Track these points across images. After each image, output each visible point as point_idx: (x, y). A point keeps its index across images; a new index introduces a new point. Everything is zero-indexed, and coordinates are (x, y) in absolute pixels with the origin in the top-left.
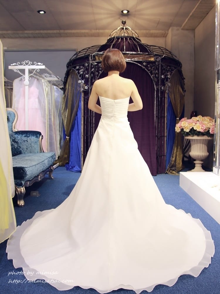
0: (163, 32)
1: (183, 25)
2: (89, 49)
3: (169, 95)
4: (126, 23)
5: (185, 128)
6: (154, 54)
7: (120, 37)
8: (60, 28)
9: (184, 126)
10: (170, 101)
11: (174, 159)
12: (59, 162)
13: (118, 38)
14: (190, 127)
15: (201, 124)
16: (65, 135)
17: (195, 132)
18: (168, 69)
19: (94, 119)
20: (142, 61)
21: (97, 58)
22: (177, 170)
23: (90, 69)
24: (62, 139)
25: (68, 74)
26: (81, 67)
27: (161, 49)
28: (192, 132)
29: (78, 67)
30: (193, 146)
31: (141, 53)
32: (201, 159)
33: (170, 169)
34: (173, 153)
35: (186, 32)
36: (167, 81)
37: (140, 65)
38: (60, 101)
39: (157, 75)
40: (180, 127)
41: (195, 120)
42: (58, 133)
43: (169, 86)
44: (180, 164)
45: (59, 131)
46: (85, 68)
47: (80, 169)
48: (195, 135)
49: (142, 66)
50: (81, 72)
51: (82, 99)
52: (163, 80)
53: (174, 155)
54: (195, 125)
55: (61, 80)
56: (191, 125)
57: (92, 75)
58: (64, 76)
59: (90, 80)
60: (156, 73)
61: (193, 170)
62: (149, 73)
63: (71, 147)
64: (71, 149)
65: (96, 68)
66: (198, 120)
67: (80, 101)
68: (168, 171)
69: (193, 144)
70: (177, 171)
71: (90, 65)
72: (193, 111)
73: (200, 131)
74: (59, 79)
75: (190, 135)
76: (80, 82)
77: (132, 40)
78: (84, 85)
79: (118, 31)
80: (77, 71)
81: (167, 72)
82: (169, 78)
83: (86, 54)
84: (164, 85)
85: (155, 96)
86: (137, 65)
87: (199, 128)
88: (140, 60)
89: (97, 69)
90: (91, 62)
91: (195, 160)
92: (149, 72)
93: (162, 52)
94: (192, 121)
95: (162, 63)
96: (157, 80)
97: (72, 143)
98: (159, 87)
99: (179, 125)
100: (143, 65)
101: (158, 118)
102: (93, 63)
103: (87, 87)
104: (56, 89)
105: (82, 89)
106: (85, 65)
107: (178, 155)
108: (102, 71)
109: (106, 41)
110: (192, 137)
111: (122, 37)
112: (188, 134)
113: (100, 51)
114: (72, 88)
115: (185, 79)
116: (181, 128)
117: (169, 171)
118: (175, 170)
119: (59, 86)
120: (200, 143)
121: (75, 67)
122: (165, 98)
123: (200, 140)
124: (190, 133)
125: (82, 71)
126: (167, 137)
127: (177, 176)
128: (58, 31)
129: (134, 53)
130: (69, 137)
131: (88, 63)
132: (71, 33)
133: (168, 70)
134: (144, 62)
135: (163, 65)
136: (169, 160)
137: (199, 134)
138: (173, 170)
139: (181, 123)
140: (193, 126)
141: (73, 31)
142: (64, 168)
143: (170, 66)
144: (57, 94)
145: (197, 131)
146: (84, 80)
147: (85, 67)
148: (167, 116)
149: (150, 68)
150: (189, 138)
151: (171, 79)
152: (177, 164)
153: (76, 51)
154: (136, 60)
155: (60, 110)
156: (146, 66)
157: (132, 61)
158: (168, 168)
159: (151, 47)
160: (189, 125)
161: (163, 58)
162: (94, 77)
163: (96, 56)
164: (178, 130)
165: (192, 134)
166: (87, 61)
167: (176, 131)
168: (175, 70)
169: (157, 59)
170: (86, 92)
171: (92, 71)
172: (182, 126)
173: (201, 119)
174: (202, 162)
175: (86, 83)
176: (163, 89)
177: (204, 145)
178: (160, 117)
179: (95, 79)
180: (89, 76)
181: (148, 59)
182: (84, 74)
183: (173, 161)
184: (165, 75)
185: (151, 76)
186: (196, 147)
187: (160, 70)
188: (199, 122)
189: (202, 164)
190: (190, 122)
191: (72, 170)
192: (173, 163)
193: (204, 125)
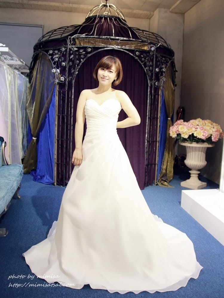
0: (148, 13)
1: (172, 8)
2: (67, 28)
3: (164, 92)
5: (183, 133)
6: (149, 42)
7: (103, 16)
9: (182, 132)
10: (164, 100)
13: (101, 18)
14: (189, 133)
15: (202, 130)
16: (31, 135)
17: (195, 138)
18: (163, 61)
19: (72, 120)
20: (134, 50)
22: (168, 179)
23: (68, 55)
24: (25, 137)
25: (35, 59)
26: (56, 52)
27: (155, 36)
28: (191, 138)
29: (51, 52)
30: (189, 154)
32: (199, 169)
33: (160, 180)
36: (162, 75)
37: (132, 55)
38: (23, 90)
39: (151, 68)
40: (176, 132)
41: (195, 124)
42: (20, 130)
43: (164, 82)
44: (171, 172)
45: (22, 128)
47: (52, 181)
48: (194, 142)
49: (134, 57)
50: (55, 58)
51: (57, 93)
52: (157, 74)
55: (25, 64)
56: (191, 131)
57: (71, 63)
59: (67, 69)
60: (151, 65)
62: (143, 66)
63: (39, 152)
64: (39, 154)
65: (77, 55)
66: (197, 124)
67: (53, 95)
68: (159, 181)
69: (190, 152)
70: (169, 181)
71: (68, 50)
73: (201, 138)
74: (23, 63)
75: (187, 141)
76: (55, 71)
77: (117, 21)
78: (60, 76)
80: (51, 57)
81: (162, 65)
82: (164, 72)
83: (63, 36)
84: (158, 79)
85: (149, 93)
86: (129, 54)
87: (200, 135)
88: (132, 49)
89: (77, 57)
90: (69, 47)
91: (190, 169)
92: (142, 64)
93: (156, 40)
94: (192, 126)
95: (156, 53)
96: (150, 74)
97: (41, 146)
98: (153, 82)
99: (175, 129)
100: (136, 54)
101: (150, 119)
102: (72, 47)
103: (63, 78)
104: (19, 76)
105: (57, 81)
106: (61, 49)
107: (169, 161)
108: (85, 59)
110: (191, 143)
111: (105, 16)
112: (185, 140)
113: (81, 33)
114: (42, 77)
115: (177, 71)
116: (178, 133)
117: (161, 182)
118: (166, 180)
119: (20, 70)
120: (199, 151)
121: (47, 51)
122: (158, 95)
123: (200, 147)
124: (188, 139)
125: (57, 58)
126: (160, 142)
129: (125, 38)
130: (36, 139)
131: (65, 47)
132: (37, 5)
133: (163, 62)
134: (137, 51)
135: (158, 55)
137: (199, 141)
138: (165, 181)
139: (178, 127)
140: (193, 132)
141: (40, 3)
143: (165, 57)
145: (197, 137)
146: (60, 69)
147: (61, 53)
148: (160, 118)
149: (143, 59)
150: (186, 144)
151: (166, 73)
152: (168, 172)
153: (42, 27)
154: (127, 48)
155: (23, 101)
156: (139, 56)
157: (122, 49)
158: (159, 178)
159: (145, 32)
160: (189, 130)
161: (159, 47)
162: (73, 66)
163: (76, 39)
164: (173, 135)
165: (190, 140)
166: (65, 45)
167: (171, 135)
168: (170, 62)
169: (151, 48)
170: (62, 85)
171: (70, 58)
172: (179, 130)
173: (201, 123)
174: (199, 172)
175: (63, 73)
176: (156, 85)
177: (203, 153)
178: (153, 118)
179: (74, 69)
180: (66, 64)
181: (142, 48)
182: (60, 61)
183: (164, 169)
184: (159, 67)
185: (144, 68)
186: (194, 155)
187: (154, 62)
188: (200, 127)
189: (199, 174)
190: (189, 127)
191: (41, 181)
192: (164, 171)
193: (206, 132)
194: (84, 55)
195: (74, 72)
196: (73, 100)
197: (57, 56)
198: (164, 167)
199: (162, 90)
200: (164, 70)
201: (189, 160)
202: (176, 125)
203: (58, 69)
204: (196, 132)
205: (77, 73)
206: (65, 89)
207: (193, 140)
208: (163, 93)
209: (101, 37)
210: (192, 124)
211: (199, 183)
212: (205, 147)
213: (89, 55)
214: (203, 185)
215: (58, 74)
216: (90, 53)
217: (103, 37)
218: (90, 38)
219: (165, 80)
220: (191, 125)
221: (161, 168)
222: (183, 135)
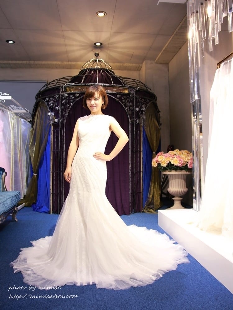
0: (137, 65)
1: (157, 59)
2: (59, 80)
4: (99, 55)
5: (163, 162)
6: (128, 87)
7: (93, 69)
8: (30, 59)
9: (161, 161)
10: (146, 135)
11: (151, 196)
12: (25, 202)
13: (91, 70)
15: (178, 158)
16: (32, 172)
17: (173, 167)
18: (142, 102)
20: (116, 93)
21: (68, 89)
22: (155, 207)
23: (60, 101)
24: (30, 176)
25: (36, 106)
26: (51, 99)
27: (136, 82)
28: (170, 166)
29: (47, 99)
30: (171, 181)
31: (115, 85)
32: (180, 195)
33: (147, 207)
34: (150, 190)
35: (160, 66)
36: (142, 113)
37: (114, 97)
38: (28, 135)
39: (131, 108)
40: (156, 162)
41: (172, 154)
42: (24, 170)
43: (144, 119)
44: (158, 201)
45: (26, 168)
46: (56, 100)
47: (48, 210)
48: (173, 170)
49: (116, 99)
50: (50, 103)
51: (52, 132)
52: (137, 113)
53: (151, 192)
54: (172, 160)
55: (29, 112)
56: (168, 160)
57: (63, 107)
58: (33, 108)
59: (60, 112)
60: (131, 105)
61: (172, 207)
62: (123, 106)
63: (39, 186)
64: (38, 188)
65: (67, 100)
66: (175, 154)
67: (49, 135)
68: (146, 209)
69: (171, 179)
70: (155, 209)
71: (61, 96)
72: (169, 146)
73: (178, 165)
74: (27, 111)
75: (167, 169)
76: (50, 114)
77: (105, 72)
78: (54, 118)
79: (90, 63)
80: (47, 103)
81: (142, 105)
82: (144, 111)
83: (56, 86)
84: (138, 117)
85: (130, 129)
86: (111, 97)
87: (176, 162)
88: (114, 92)
89: (67, 101)
90: (61, 93)
91: (174, 197)
92: (123, 104)
93: (136, 85)
94: (169, 155)
95: (136, 96)
96: (131, 113)
97: (40, 180)
98: (134, 120)
99: (156, 160)
100: (117, 97)
101: (133, 152)
102: (64, 94)
103: (57, 120)
104: (24, 122)
105: (52, 122)
106: (55, 96)
107: (155, 191)
108: (74, 103)
109: (79, 73)
110: (170, 171)
111: (95, 69)
112: (165, 169)
113: (71, 82)
114: (41, 121)
115: (160, 112)
116: (158, 163)
117: (147, 209)
118: (152, 208)
119: (27, 119)
120: (179, 178)
121: (44, 99)
122: (140, 131)
123: (179, 174)
125: (52, 103)
126: (144, 173)
127: (155, 214)
128: (28, 62)
129: (107, 84)
130: (36, 174)
131: (58, 95)
132: (42, 64)
134: (118, 94)
135: (138, 97)
136: (147, 197)
137: (177, 168)
139: (158, 158)
140: (170, 161)
141: (44, 62)
142: (31, 209)
143: (145, 99)
144: (24, 127)
145: (175, 165)
146: (54, 112)
148: (143, 151)
149: (124, 101)
150: (167, 173)
151: (146, 112)
152: (154, 201)
153: (46, 82)
154: (110, 92)
155: (27, 144)
156: (120, 99)
158: (145, 206)
159: (125, 79)
160: (166, 159)
163: (67, 87)
164: (155, 165)
166: (58, 92)
167: (153, 166)
168: (150, 103)
169: (131, 91)
170: (56, 125)
171: (62, 103)
172: (159, 160)
173: (178, 153)
174: (181, 199)
175: (56, 115)
176: (137, 122)
178: (135, 151)
179: (65, 111)
180: (59, 108)
181: (122, 91)
182: (54, 106)
183: (151, 198)
184: (139, 107)
185: (125, 108)
186: (174, 182)
187: (134, 103)
188: (177, 156)
189: (181, 201)
190: (167, 156)
191: (39, 211)
192: (151, 200)
193: (181, 159)
194: (73, 100)
196: (65, 137)
197: (52, 102)
199: (143, 127)
201: (171, 188)
202: (157, 156)
205: (67, 114)
206: (59, 129)
207: (172, 168)
208: (144, 129)
209: (87, 84)
212: (183, 174)
213: (77, 99)
216: (78, 97)
217: (89, 84)
218: (78, 85)
222: (162, 164)
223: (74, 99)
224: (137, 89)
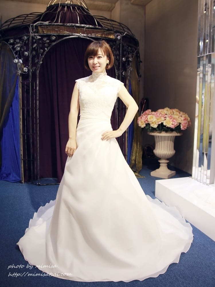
0: (109, 5)
2: (27, 16)
3: (131, 82)
5: (153, 123)
6: (115, 30)
7: (65, 5)
9: (151, 121)
13: (63, 6)
14: (158, 122)
15: (171, 119)
18: (129, 50)
19: (38, 113)
20: (101, 38)
21: (40, 29)
22: (138, 170)
23: (30, 44)
26: (18, 41)
28: (160, 127)
29: (12, 41)
30: (158, 143)
31: (100, 27)
32: (168, 158)
34: (133, 150)
36: (128, 64)
39: (118, 57)
40: (145, 122)
41: (164, 114)
44: (140, 162)
46: (24, 43)
48: (163, 131)
50: (17, 47)
51: (20, 84)
52: (124, 63)
53: (134, 153)
56: (160, 120)
57: (34, 53)
59: (30, 59)
60: (117, 54)
65: (40, 43)
66: (166, 113)
69: (159, 141)
71: (31, 39)
73: (171, 127)
76: (17, 62)
77: (80, 10)
78: (23, 66)
80: (11, 46)
81: (129, 54)
82: (131, 62)
83: (24, 24)
84: (125, 69)
87: (169, 123)
88: (98, 37)
89: (41, 45)
90: (32, 35)
91: (160, 159)
93: (122, 28)
94: (161, 115)
95: (123, 42)
96: (118, 63)
98: (120, 72)
99: (144, 119)
101: (119, 110)
102: (35, 36)
103: (26, 68)
105: (20, 72)
106: (22, 38)
107: (137, 152)
108: (49, 48)
109: (46, 9)
110: (160, 133)
111: (68, 5)
112: (154, 130)
115: (141, 62)
116: (147, 122)
120: (168, 140)
121: (7, 41)
122: (126, 85)
123: (168, 137)
124: (157, 129)
125: (19, 47)
126: (129, 133)
129: (91, 26)
131: (27, 36)
133: (129, 52)
135: (125, 44)
137: (168, 130)
139: (146, 117)
140: (162, 122)
143: (131, 47)
145: (167, 126)
147: (23, 41)
150: (156, 134)
152: (137, 162)
154: (93, 36)
157: (88, 37)
160: (158, 119)
161: (124, 36)
162: (37, 56)
163: (39, 26)
164: (142, 125)
165: (159, 130)
166: (27, 33)
167: (139, 125)
168: (135, 52)
169: (118, 37)
170: (25, 76)
171: (34, 47)
172: (148, 120)
173: (169, 112)
174: (168, 161)
175: (25, 63)
176: (123, 75)
177: (171, 142)
178: (121, 109)
179: (38, 58)
180: (29, 54)
181: (108, 36)
182: (22, 50)
184: (126, 57)
186: (163, 145)
187: (121, 51)
188: (169, 116)
189: (168, 163)
190: (158, 116)
191: (8, 180)
192: (133, 162)
193: (175, 120)
194: (48, 44)
195: (39, 61)
196: (38, 92)
197: (19, 45)
198: (133, 158)
199: (129, 80)
200: (131, 60)
201: (158, 150)
202: (144, 115)
203: (21, 59)
204: (165, 121)
205: (41, 62)
206: (29, 81)
207: (162, 129)
209: (65, 24)
210: (161, 113)
211: (169, 172)
212: (173, 136)
213: (54, 44)
214: (172, 174)
215: (21, 65)
216: (54, 41)
217: (68, 24)
218: (54, 25)
219: (131, 70)
220: (159, 114)
221: (130, 159)
222: (153, 124)
223: (49, 42)
224: (125, 34)
